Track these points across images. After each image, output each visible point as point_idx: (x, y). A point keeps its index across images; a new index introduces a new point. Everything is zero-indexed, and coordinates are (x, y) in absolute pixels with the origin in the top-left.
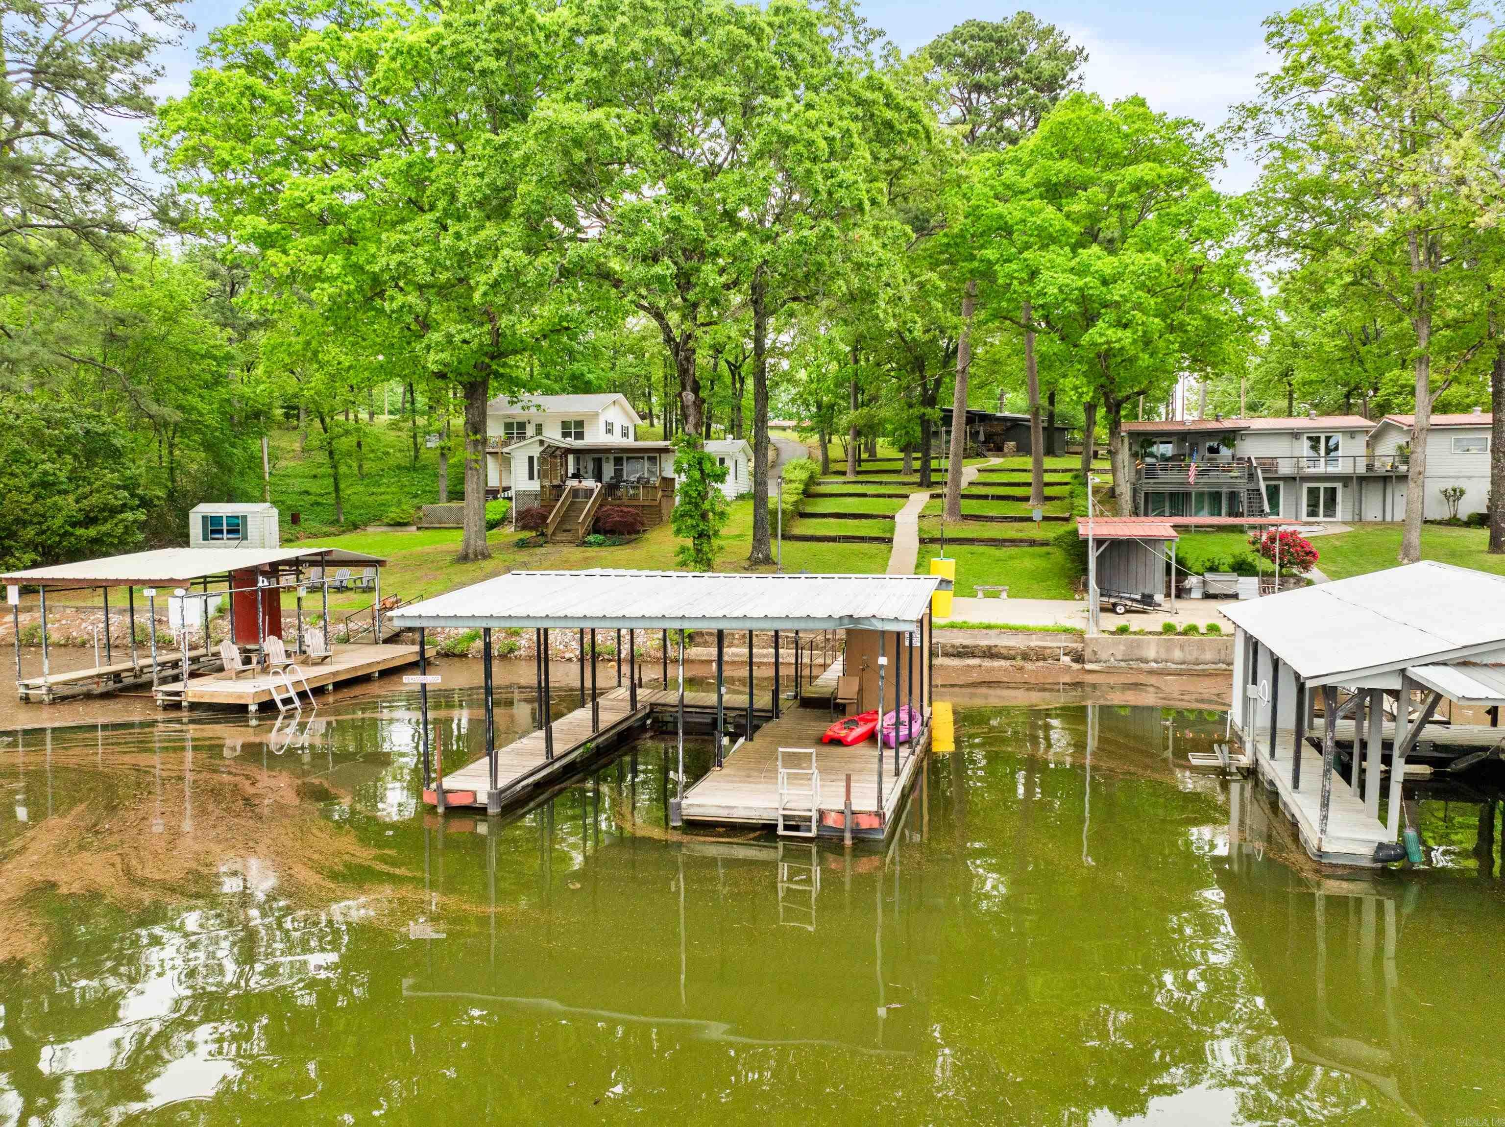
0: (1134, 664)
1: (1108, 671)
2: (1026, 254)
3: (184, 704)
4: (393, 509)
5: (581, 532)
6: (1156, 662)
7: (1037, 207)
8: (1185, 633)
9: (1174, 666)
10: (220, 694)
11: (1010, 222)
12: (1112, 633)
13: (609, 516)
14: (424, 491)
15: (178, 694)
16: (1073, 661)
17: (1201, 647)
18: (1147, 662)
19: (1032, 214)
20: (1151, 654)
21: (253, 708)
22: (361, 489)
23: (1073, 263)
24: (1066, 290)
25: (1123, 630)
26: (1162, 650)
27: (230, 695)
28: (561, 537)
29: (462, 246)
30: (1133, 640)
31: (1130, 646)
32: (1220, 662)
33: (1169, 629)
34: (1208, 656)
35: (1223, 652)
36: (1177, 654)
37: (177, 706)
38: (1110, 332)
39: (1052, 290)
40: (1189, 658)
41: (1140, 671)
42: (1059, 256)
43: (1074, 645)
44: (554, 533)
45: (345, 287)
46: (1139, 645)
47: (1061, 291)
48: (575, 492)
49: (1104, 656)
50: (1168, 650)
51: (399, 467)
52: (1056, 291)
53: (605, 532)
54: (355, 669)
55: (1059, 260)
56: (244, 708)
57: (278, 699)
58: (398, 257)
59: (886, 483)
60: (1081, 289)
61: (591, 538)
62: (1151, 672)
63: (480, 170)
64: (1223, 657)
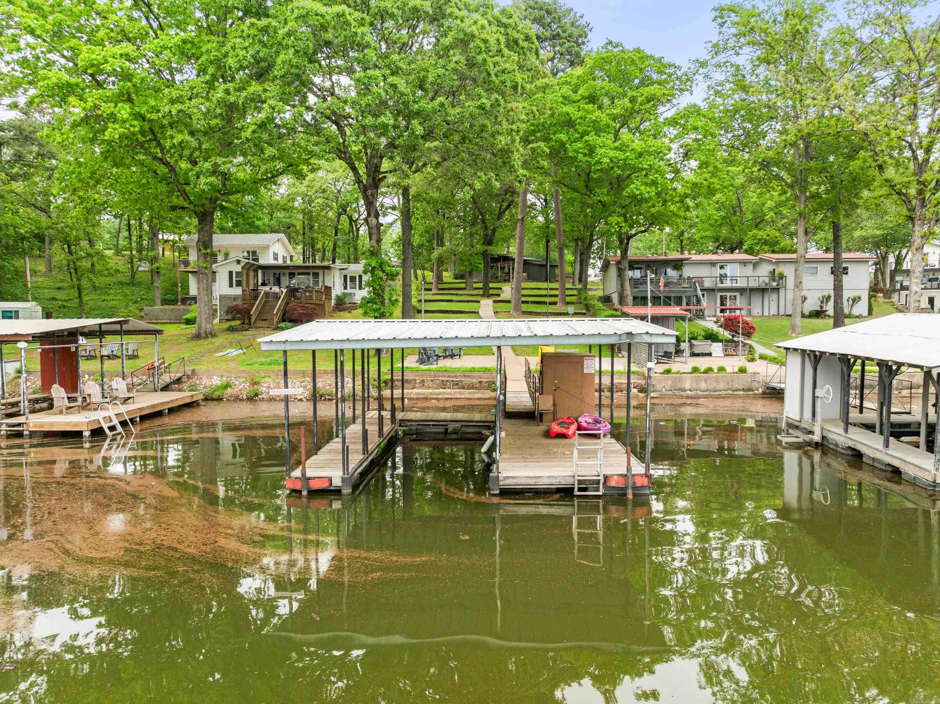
0: (677, 393)
1: (662, 397)
2: (586, 138)
3: (26, 433)
4: (122, 310)
5: (276, 320)
6: (691, 391)
7: (591, 109)
8: (706, 372)
9: (701, 393)
10: (59, 424)
11: (573, 118)
12: (662, 373)
13: (295, 309)
14: (142, 299)
15: (19, 425)
16: (639, 391)
17: (717, 380)
18: (685, 391)
19: (588, 113)
20: (687, 386)
21: (87, 434)
22: (95, 297)
23: (617, 144)
24: (615, 160)
25: (668, 372)
26: (694, 383)
27: (68, 424)
28: (261, 323)
29: (232, 99)
30: (676, 378)
31: (675, 381)
32: (728, 389)
33: (695, 370)
34: (722, 386)
35: (730, 383)
36: (703, 386)
37: (19, 435)
38: (642, 188)
39: (606, 160)
40: (710, 387)
41: (681, 397)
42: (608, 139)
43: (640, 382)
44: (255, 321)
45: (132, 129)
46: (680, 380)
47: (612, 161)
48: (267, 294)
49: (658, 388)
50: (697, 382)
51: (121, 283)
52: (608, 161)
53: (290, 321)
54: (153, 406)
55: (609, 142)
56: (78, 434)
57: (105, 426)
58: (178, 106)
59: (461, 295)
60: (625, 160)
61: (283, 325)
62: (688, 397)
63: (246, 44)
64: (730, 386)
